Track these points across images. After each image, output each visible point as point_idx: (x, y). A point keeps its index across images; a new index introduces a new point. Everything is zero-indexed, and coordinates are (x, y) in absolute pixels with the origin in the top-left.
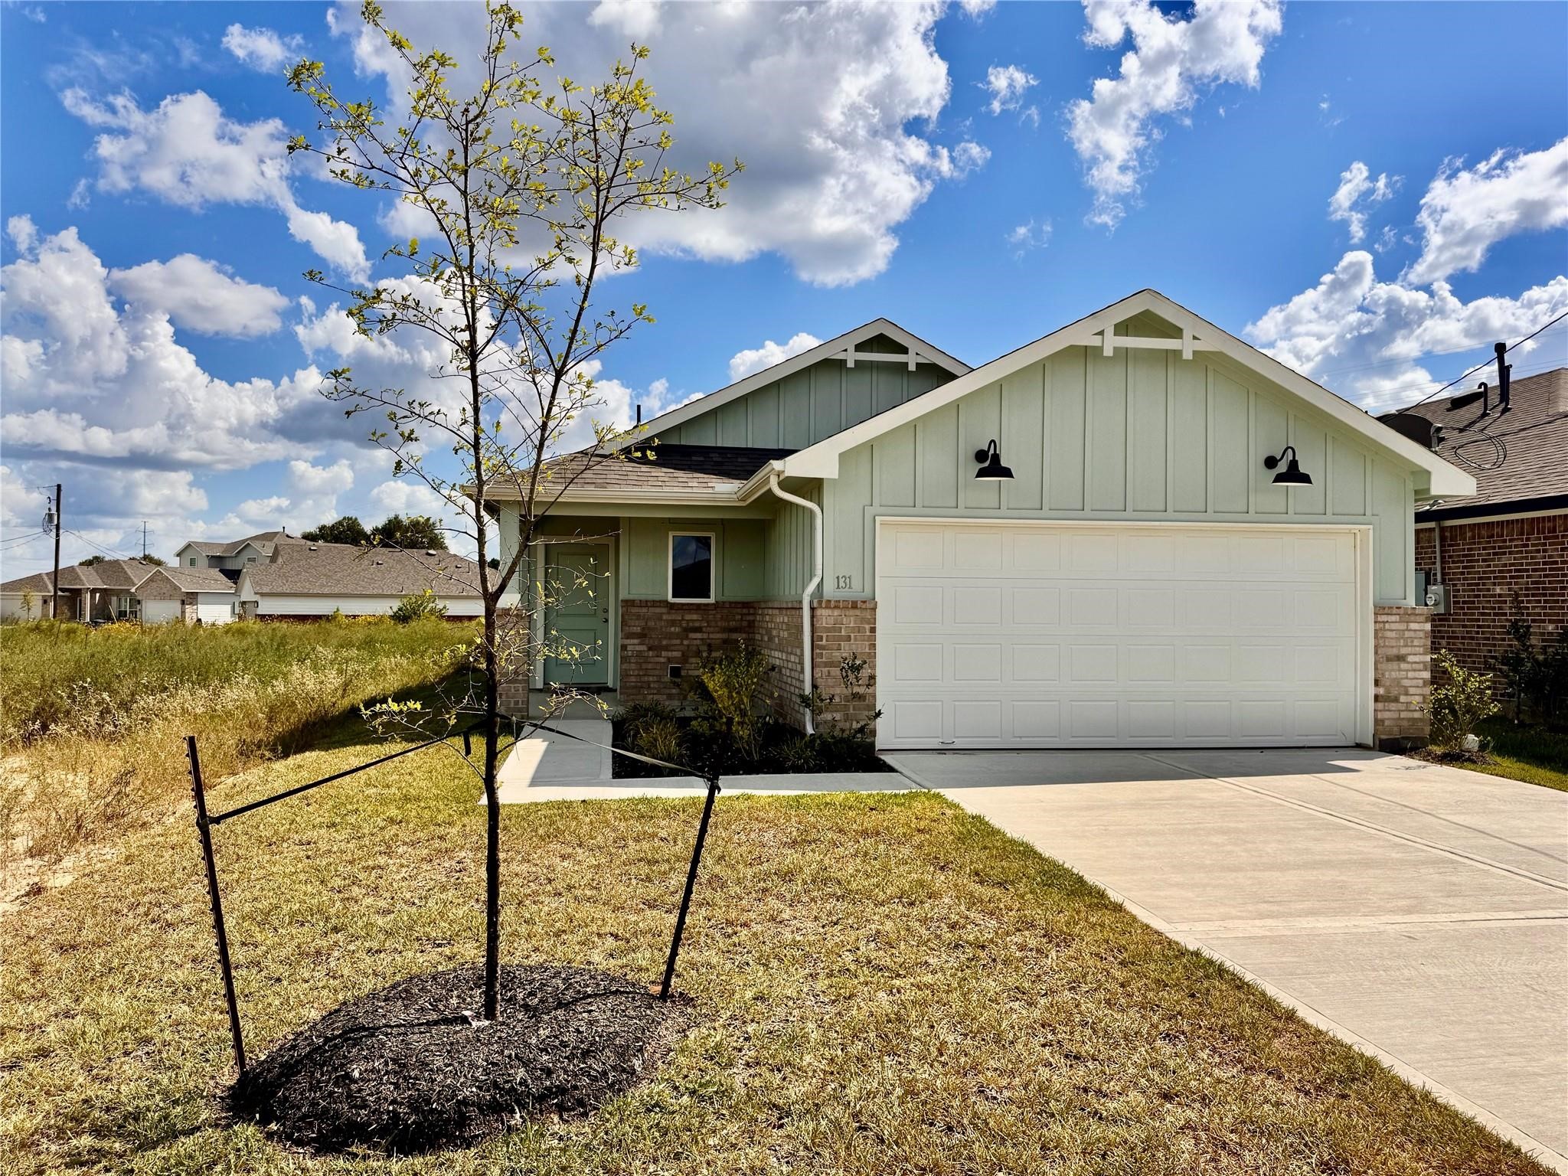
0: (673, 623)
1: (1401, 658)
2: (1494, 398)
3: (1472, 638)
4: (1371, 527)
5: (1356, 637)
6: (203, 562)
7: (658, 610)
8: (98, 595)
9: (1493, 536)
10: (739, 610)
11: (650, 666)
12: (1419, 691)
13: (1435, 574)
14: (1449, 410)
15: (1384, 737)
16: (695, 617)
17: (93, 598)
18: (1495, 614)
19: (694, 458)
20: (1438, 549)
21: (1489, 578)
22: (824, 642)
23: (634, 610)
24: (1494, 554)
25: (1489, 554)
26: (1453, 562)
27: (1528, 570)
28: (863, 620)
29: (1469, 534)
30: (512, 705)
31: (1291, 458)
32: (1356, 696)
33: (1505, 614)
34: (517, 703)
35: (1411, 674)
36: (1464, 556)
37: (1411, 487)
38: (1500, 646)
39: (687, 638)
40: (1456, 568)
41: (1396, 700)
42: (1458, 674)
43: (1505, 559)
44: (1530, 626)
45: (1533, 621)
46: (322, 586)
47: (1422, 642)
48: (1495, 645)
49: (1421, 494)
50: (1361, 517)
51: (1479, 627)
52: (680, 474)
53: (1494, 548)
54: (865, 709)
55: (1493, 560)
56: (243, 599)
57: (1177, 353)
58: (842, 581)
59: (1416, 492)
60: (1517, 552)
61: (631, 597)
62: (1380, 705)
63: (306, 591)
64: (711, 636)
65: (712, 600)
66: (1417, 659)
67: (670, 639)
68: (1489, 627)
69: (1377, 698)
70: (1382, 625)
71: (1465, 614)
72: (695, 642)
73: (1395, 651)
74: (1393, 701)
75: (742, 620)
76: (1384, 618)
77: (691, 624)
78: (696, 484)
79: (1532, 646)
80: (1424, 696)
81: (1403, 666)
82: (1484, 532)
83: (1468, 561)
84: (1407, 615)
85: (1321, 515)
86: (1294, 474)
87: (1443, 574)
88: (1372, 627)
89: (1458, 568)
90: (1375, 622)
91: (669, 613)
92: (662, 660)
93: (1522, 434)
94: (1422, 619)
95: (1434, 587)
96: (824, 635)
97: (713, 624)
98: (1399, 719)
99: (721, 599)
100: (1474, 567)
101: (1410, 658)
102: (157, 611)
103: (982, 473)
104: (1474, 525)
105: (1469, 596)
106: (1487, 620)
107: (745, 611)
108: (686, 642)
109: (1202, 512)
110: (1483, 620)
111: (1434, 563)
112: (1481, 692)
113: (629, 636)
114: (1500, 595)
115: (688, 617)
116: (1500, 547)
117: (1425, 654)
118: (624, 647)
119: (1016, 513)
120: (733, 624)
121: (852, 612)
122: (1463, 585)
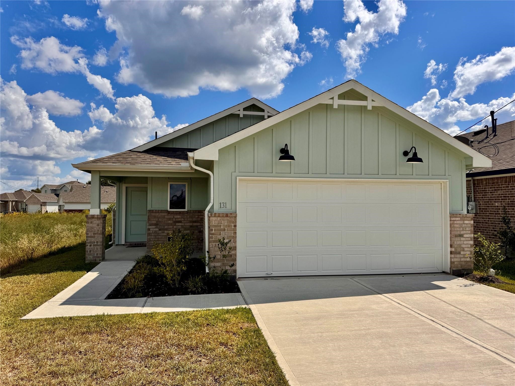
0: (170, 219)
1: (461, 236)
2: (490, 132)
3: (486, 223)
4: (448, 180)
5: (442, 226)
6: (49, 192)
7: (163, 214)
8: (14, 203)
9: (494, 183)
10: (197, 214)
11: (160, 237)
12: (469, 249)
13: (471, 198)
14: (473, 136)
15: (454, 269)
16: (179, 217)
17: (12, 204)
18: (496, 214)
19: (177, 153)
20: (472, 188)
21: (493, 200)
22: (213, 232)
23: (153, 214)
24: (495, 190)
25: (493, 190)
26: (478, 193)
27: (509, 197)
28: (231, 222)
29: (484, 182)
30: (95, 255)
31: (414, 151)
32: (442, 251)
33: (500, 214)
34: (97, 254)
35: (465, 242)
36: (482, 191)
37: (464, 163)
38: (498, 226)
39: (175, 225)
40: (479, 196)
41: (459, 253)
42: (486, 243)
43: (499, 192)
44: (510, 219)
45: (511, 217)
46: (87, 200)
47: (470, 229)
48: (495, 226)
49: (469, 166)
50: (443, 176)
51: (489, 218)
52: (169, 159)
53: (495, 188)
54: (231, 261)
55: (494, 192)
56: (60, 204)
57: (366, 107)
58: (222, 205)
59: (467, 166)
60: (504, 189)
61: (152, 209)
62: (453, 256)
63: (81, 201)
64: (185, 224)
65: (186, 210)
66: (468, 236)
67: (168, 226)
68: (493, 219)
69: (451, 253)
70: (453, 222)
71: (483, 213)
72: (179, 227)
73: (458, 233)
74: (458, 254)
75: (198, 217)
76: (454, 219)
77: (177, 220)
78: (175, 163)
79: (511, 227)
80: (471, 251)
81: (462, 239)
82: (491, 182)
83: (484, 193)
84: (463, 218)
85: (427, 175)
86: (415, 158)
87: (474, 198)
88: (449, 223)
89: (480, 195)
90: (450, 220)
91: (168, 215)
92: (165, 234)
93: (503, 144)
94: (470, 219)
95: (471, 203)
96: (213, 229)
97: (186, 219)
98: (461, 261)
99: (190, 209)
100: (487, 195)
101: (465, 236)
102: (32, 209)
103: (281, 158)
104: (487, 179)
105: (485, 207)
106: (492, 216)
107: (199, 214)
108: (175, 227)
109: (376, 175)
110: (491, 216)
111: (471, 193)
112: (496, 250)
113: (151, 225)
114: (497, 206)
115: (176, 217)
116: (497, 188)
117: (471, 234)
118: (149, 229)
119: (298, 175)
120: (194, 219)
121: (226, 218)
122: (483, 202)
